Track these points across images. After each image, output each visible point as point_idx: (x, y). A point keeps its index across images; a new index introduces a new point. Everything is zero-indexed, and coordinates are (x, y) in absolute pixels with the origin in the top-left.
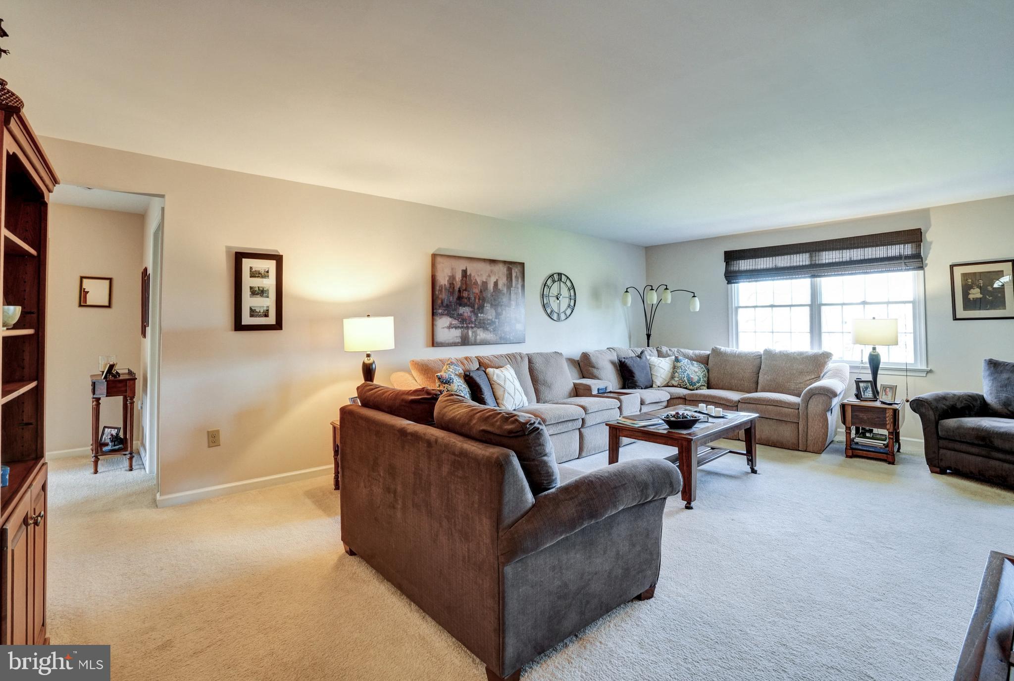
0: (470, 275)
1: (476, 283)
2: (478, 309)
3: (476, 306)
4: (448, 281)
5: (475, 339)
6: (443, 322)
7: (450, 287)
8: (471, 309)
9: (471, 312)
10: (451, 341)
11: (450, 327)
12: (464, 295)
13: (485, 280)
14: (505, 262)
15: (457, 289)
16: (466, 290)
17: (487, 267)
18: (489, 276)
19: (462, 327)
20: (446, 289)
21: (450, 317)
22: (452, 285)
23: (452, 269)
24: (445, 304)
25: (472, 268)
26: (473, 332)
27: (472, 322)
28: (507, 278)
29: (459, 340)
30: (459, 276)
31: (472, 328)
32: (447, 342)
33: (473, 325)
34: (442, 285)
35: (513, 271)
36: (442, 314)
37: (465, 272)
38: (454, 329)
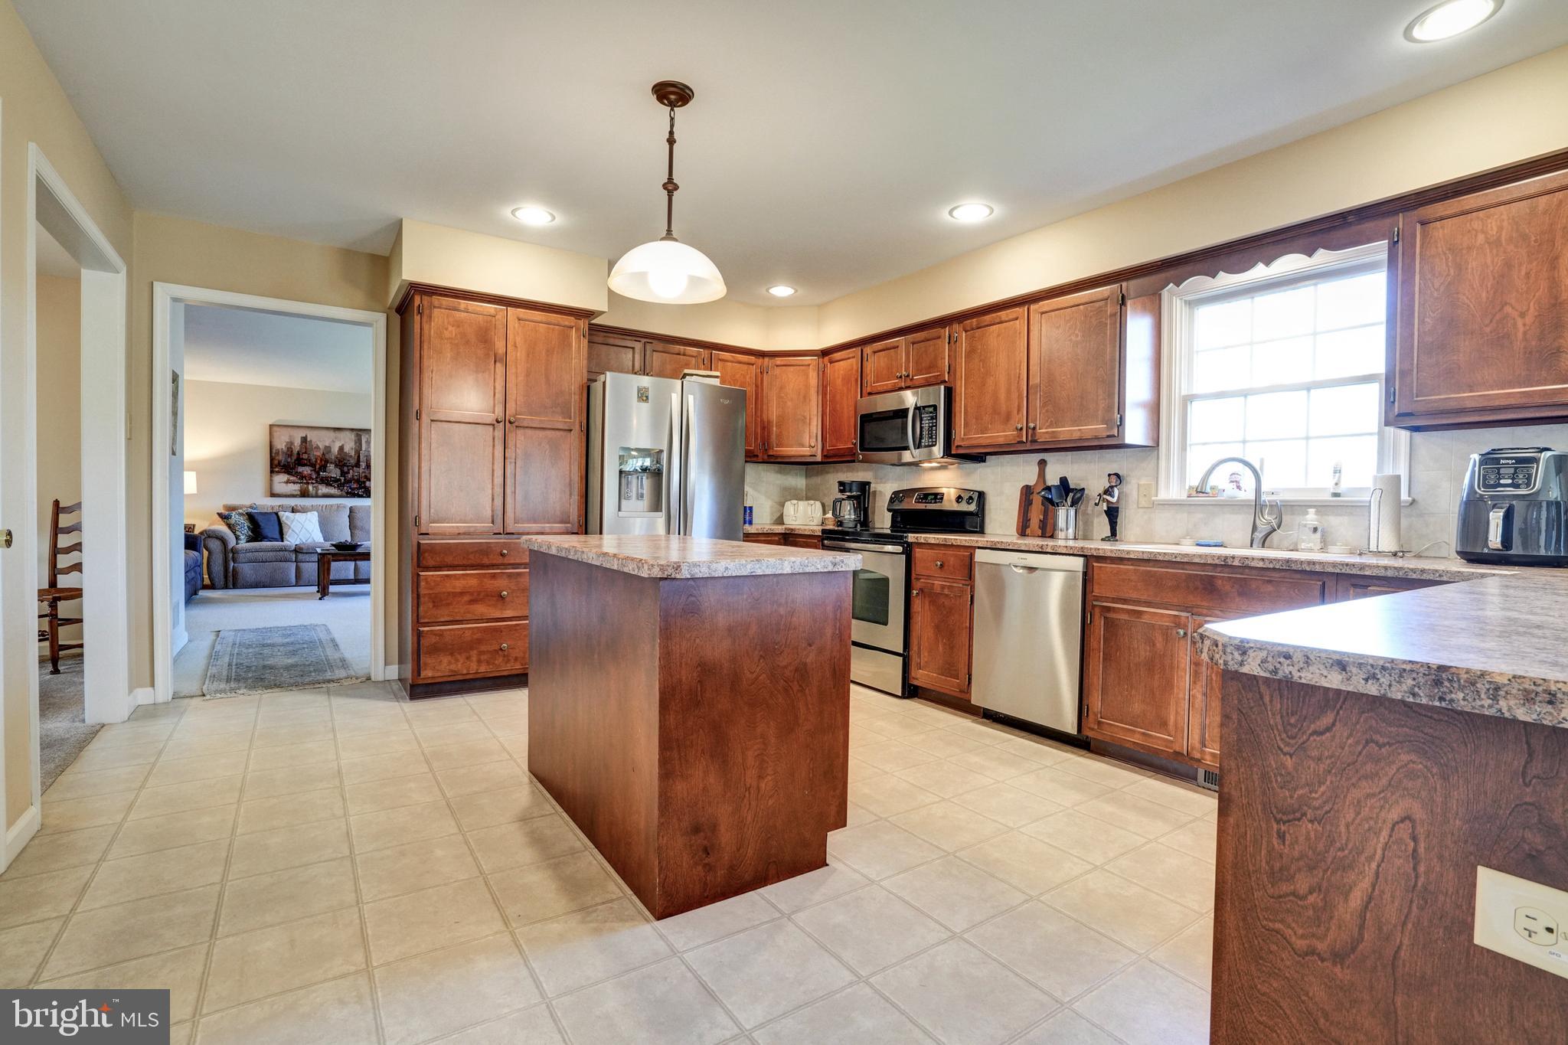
0: (311, 441)
1: (317, 447)
2: (320, 468)
3: (318, 466)
4: (285, 446)
5: (316, 493)
6: (281, 478)
7: (288, 451)
8: (311, 468)
9: (311, 471)
10: (289, 493)
11: (288, 482)
12: (304, 457)
13: (327, 445)
14: (352, 430)
15: (295, 451)
16: (305, 453)
17: (332, 434)
18: (333, 441)
19: (301, 483)
20: (283, 452)
21: (288, 474)
22: (290, 449)
23: (290, 436)
24: (282, 464)
25: (312, 436)
26: (313, 487)
27: (313, 479)
28: (356, 443)
29: (299, 493)
30: (297, 442)
31: (312, 483)
32: (284, 494)
33: (314, 482)
34: (278, 450)
35: (363, 437)
36: (278, 472)
37: (304, 440)
38: (292, 484)
